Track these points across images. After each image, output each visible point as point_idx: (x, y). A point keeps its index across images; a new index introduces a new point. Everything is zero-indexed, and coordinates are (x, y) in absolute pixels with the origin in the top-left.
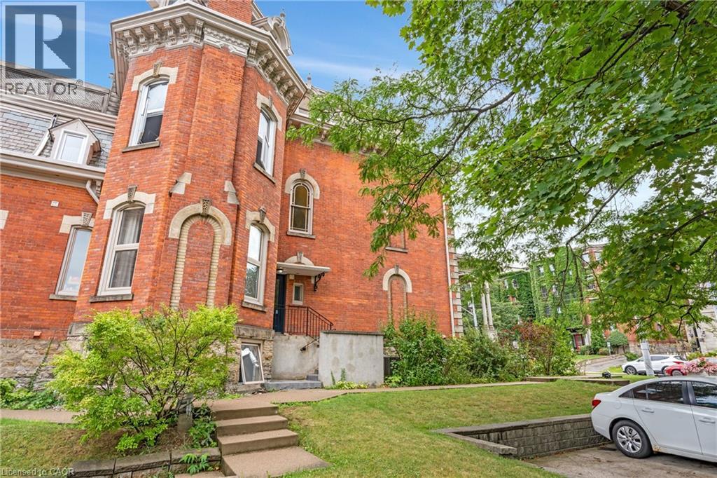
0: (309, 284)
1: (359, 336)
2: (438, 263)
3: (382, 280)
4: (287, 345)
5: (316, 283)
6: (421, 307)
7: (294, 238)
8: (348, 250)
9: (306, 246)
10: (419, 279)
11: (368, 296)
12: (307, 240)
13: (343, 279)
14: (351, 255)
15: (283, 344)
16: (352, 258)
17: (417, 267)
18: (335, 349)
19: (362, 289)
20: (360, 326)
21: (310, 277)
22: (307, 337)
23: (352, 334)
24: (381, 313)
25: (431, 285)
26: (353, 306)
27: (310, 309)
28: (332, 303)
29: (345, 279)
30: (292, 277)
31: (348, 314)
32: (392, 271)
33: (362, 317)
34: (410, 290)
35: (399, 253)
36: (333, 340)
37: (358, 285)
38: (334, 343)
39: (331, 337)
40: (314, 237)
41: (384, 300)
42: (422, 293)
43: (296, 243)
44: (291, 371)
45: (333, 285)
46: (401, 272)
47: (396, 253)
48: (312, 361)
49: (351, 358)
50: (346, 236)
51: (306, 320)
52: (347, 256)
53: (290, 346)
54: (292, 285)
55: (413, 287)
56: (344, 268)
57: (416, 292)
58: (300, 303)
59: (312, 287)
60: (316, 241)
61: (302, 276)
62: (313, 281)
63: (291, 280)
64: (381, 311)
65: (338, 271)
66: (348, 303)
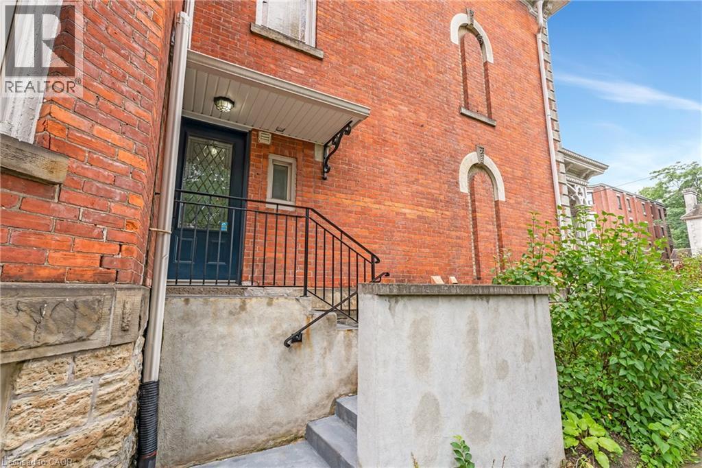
0: (309, 160)
1: (492, 301)
2: (539, 153)
3: (456, 171)
4: (236, 328)
5: (326, 159)
6: (519, 228)
7: (271, 45)
8: (394, 101)
9: (300, 71)
10: (514, 178)
11: (434, 202)
12: (302, 57)
13: (385, 161)
14: (400, 111)
15: (221, 329)
16: (401, 120)
17: (510, 156)
18: (422, 362)
19: (422, 185)
20: (422, 265)
21: (311, 146)
22: (304, 301)
23: (473, 296)
24: (458, 238)
25: (531, 190)
26: (406, 219)
27: (312, 214)
28: (364, 211)
29: (389, 161)
30: (265, 140)
31: (397, 236)
32: (472, 158)
33: (423, 245)
34: (502, 196)
35: (482, 125)
36: (415, 324)
37: (415, 176)
38: (419, 336)
39: (409, 311)
40: (320, 54)
41: (462, 212)
42: (519, 203)
43: (276, 60)
44: (251, 420)
45: (364, 169)
46: (488, 161)
47: (479, 125)
48: (324, 375)
49: (475, 387)
50: (388, 71)
51: (301, 248)
52: (392, 112)
53: (248, 330)
54: (266, 157)
55: (506, 190)
56: (388, 137)
57: (512, 201)
58: (288, 205)
59: (316, 170)
60: (324, 65)
61: (292, 141)
62: (319, 158)
63: (261, 146)
64: (458, 234)
65: (375, 142)
66: (397, 214)
